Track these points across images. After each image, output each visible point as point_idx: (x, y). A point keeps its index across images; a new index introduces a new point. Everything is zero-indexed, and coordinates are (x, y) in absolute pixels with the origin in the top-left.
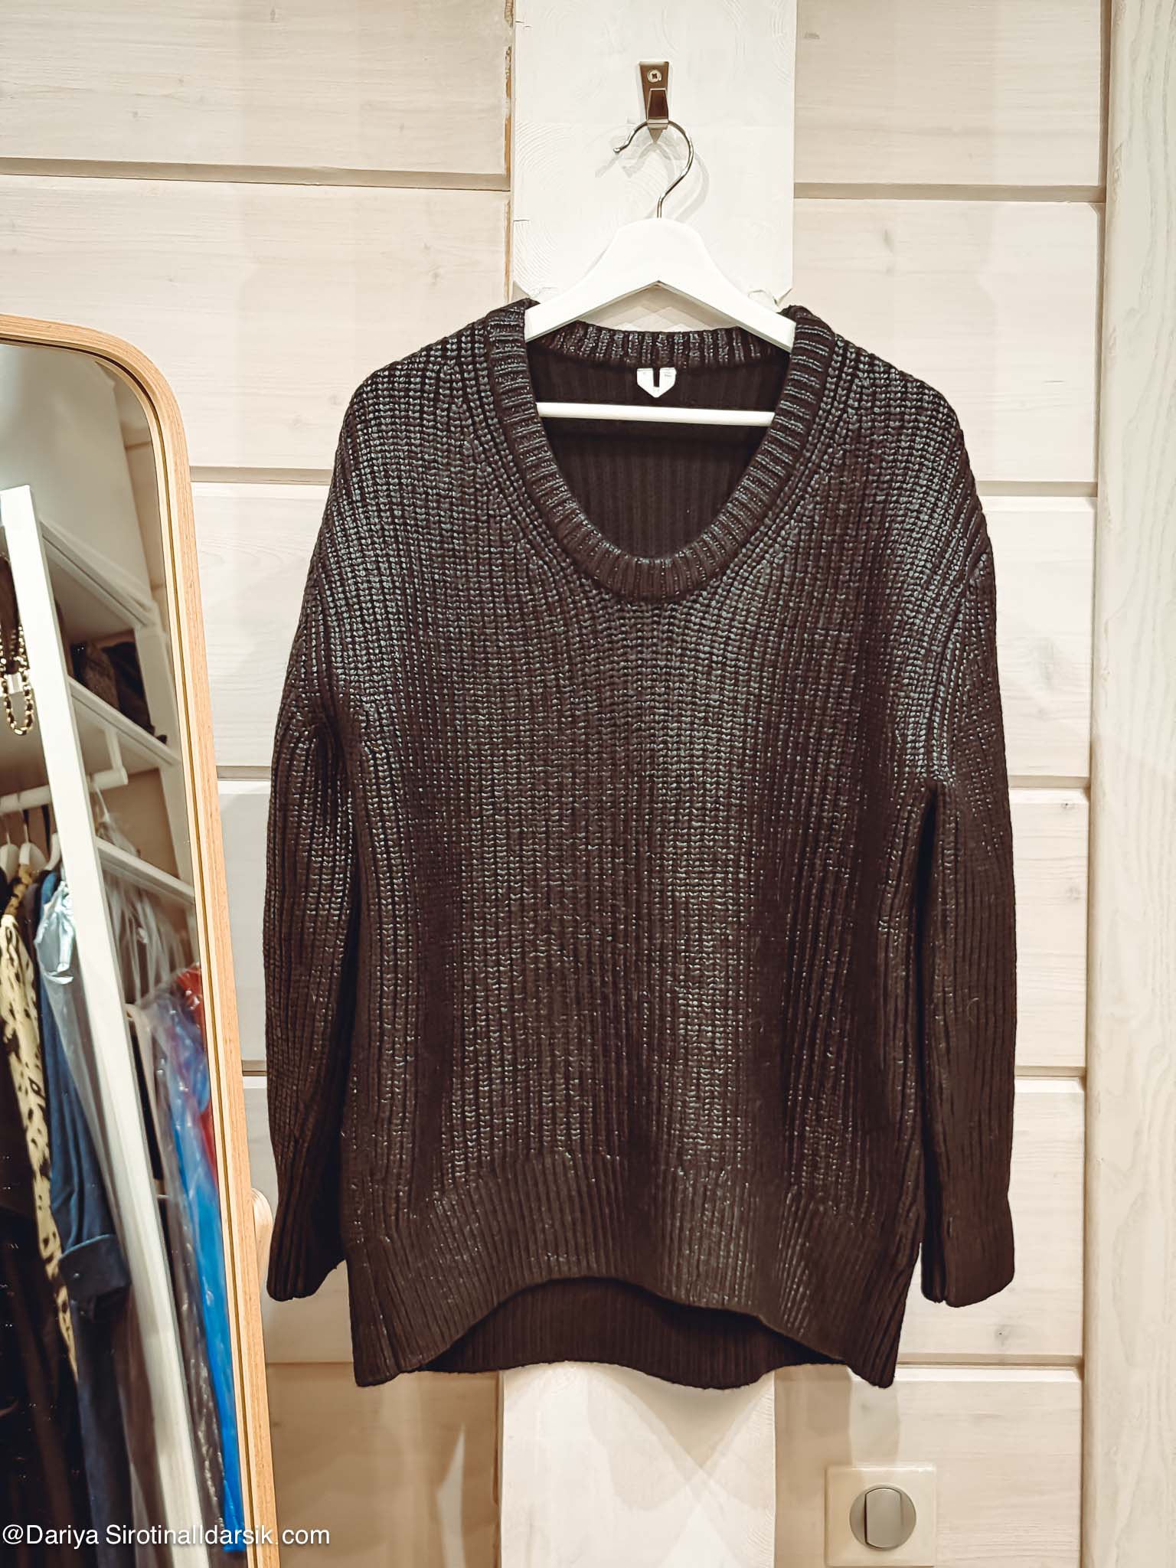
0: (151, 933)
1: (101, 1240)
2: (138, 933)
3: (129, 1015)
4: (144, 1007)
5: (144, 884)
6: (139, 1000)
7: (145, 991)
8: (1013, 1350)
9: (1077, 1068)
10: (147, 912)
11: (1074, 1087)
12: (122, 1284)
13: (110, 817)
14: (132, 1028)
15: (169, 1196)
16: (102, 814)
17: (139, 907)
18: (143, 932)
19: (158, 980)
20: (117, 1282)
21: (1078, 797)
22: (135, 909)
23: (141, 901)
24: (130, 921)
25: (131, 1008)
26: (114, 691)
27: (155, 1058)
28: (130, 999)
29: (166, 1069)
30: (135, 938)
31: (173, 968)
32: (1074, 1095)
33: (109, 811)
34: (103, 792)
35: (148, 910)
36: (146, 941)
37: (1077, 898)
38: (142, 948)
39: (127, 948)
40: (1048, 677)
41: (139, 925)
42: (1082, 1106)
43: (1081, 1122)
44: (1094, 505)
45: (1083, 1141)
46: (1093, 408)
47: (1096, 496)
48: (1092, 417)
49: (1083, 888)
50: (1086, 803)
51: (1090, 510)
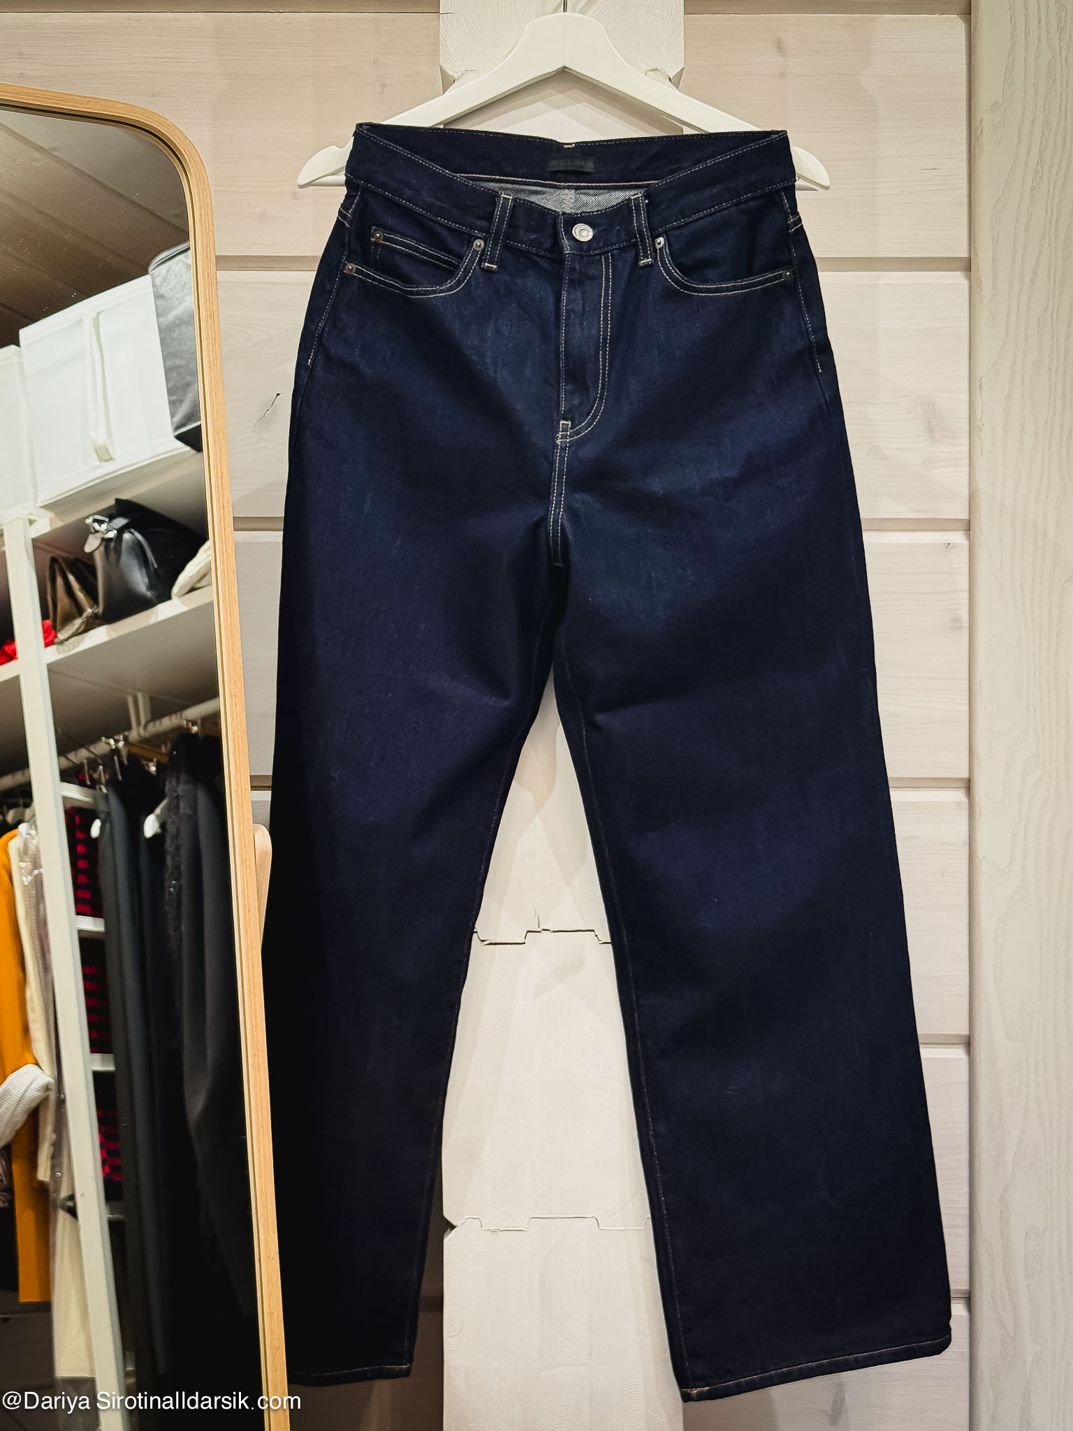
9: (961, 779)
11: (960, 796)
21: (958, 538)
32: (958, 804)
37: (961, 628)
40: (931, 430)
42: (966, 812)
43: (966, 827)
44: (969, 278)
45: (968, 843)
46: (965, 192)
47: (970, 271)
48: (965, 200)
49: (965, 618)
50: (965, 542)
51: (965, 282)
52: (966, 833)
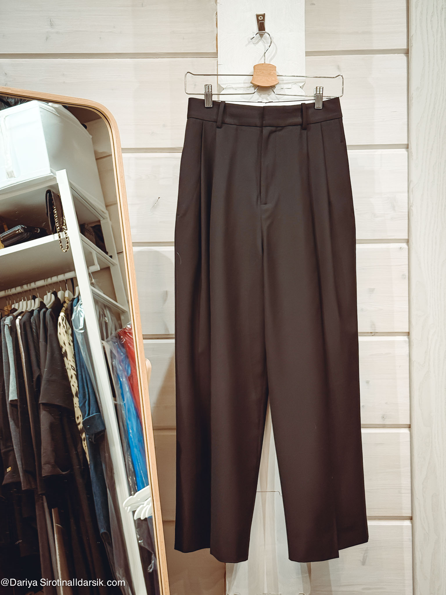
0: (109, 318)
1: (96, 415)
2: (105, 319)
3: (103, 344)
4: (107, 342)
5: (106, 303)
6: (106, 340)
7: (107, 337)
8: (388, 422)
9: (406, 332)
10: (107, 313)
11: (406, 338)
12: (103, 429)
13: (94, 281)
14: (104, 348)
15: (118, 402)
16: (92, 280)
17: (105, 311)
18: (106, 319)
19: (111, 334)
20: (101, 428)
21: (404, 245)
22: (104, 311)
23: (106, 309)
24: (102, 315)
25: (103, 342)
26: (94, 240)
27: (112, 358)
28: (103, 339)
29: (116, 362)
30: (104, 320)
31: (116, 330)
32: (405, 341)
33: (94, 279)
34: (92, 273)
35: (108, 312)
36: (107, 321)
37: (405, 278)
38: (106, 323)
39: (101, 322)
41: (105, 316)
42: (408, 344)
43: (408, 350)
44: (408, 151)
45: (408, 355)
46: (406, 120)
47: (408, 148)
48: (406, 123)
49: (407, 274)
50: (407, 247)
51: (407, 153)
52: (408, 352)
